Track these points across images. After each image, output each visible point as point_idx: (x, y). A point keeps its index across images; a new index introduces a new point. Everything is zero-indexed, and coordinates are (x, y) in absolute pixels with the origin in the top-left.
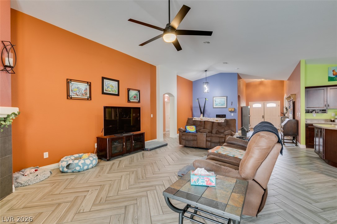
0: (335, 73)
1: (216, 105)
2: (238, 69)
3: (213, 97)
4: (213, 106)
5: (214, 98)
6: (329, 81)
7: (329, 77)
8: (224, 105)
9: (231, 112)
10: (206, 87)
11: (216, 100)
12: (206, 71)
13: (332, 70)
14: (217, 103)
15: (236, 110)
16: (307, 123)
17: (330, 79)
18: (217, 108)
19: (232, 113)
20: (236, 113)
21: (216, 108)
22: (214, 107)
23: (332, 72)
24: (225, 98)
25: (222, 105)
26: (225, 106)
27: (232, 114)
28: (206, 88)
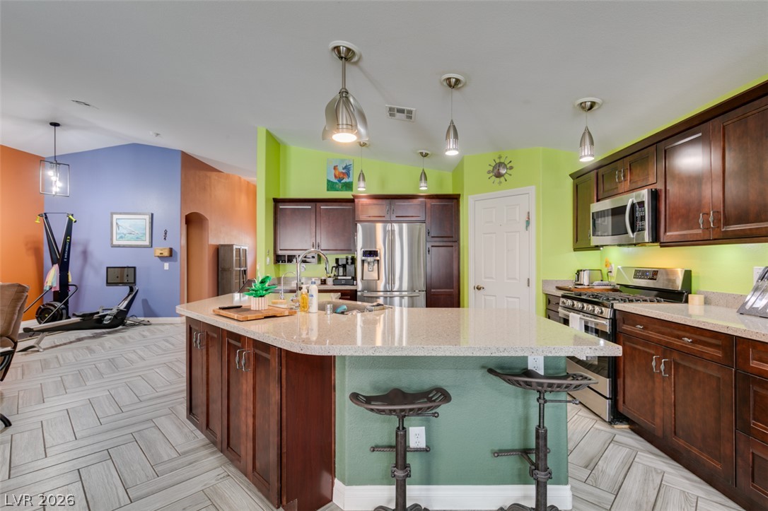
0: (337, 174)
1: (121, 237)
2: (158, 135)
3: (112, 214)
4: (112, 239)
5: (115, 217)
6: (328, 189)
7: (329, 181)
8: (143, 238)
9: (162, 260)
10: (54, 178)
11: (118, 221)
12: (55, 125)
13: (333, 167)
14: (121, 231)
15: (176, 253)
17: (331, 186)
18: (124, 246)
19: (166, 261)
20: (176, 261)
21: (119, 246)
22: (115, 242)
23: (333, 171)
24: (147, 218)
25: (138, 239)
26: (147, 243)
27: (166, 266)
28: (55, 182)
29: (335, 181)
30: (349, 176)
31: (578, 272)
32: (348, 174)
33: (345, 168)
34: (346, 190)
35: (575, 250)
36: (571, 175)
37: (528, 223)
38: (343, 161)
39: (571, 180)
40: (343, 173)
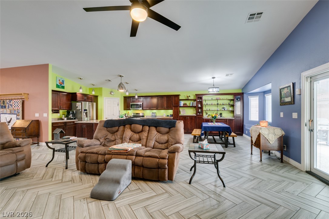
0: (60, 82)
6: (57, 87)
7: (57, 85)
13: (59, 80)
16: (53, 122)
17: (58, 86)
23: (59, 81)
29: (59, 85)
30: (63, 84)
31: (125, 114)
32: (63, 83)
33: (62, 81)
34: (63, 88)
35: (124, 110)
36: (124, 97)
37: (118, 105)
38: (62, 78)
39: (123, 98)
40: (62, 83)
